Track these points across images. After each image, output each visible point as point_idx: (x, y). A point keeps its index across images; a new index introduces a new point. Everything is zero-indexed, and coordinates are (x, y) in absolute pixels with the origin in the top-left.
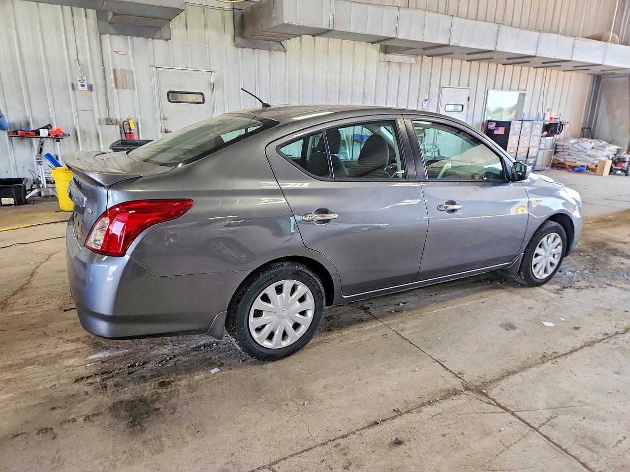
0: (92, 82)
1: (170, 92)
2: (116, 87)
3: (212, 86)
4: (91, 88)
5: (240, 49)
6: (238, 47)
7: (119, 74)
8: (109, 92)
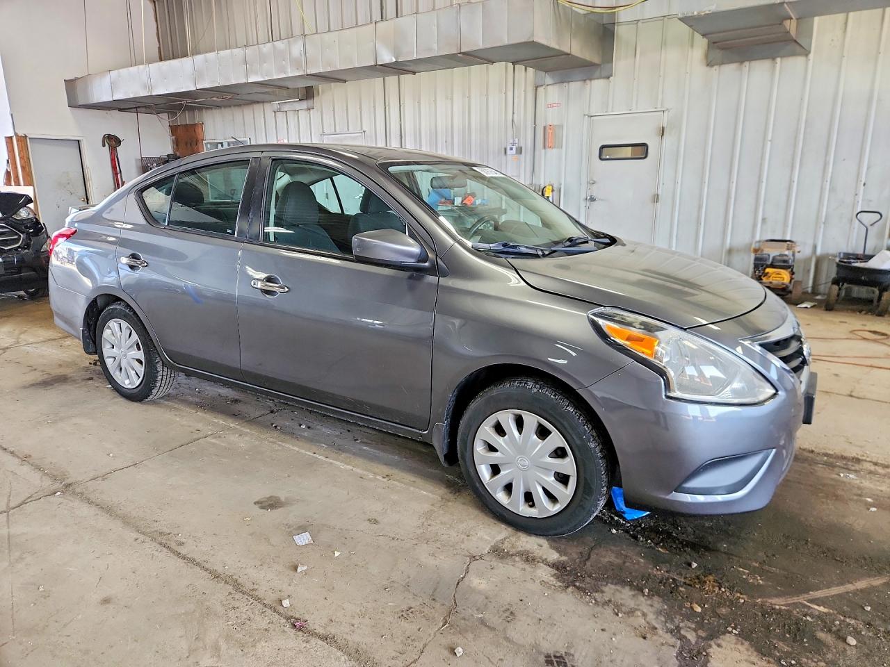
0: (522, 144)
1: (603, 147)
2: (544, 147)
3: (662, 132)
4: (520, 151)
5: (715, 67)
6: (712, 66)
7: (548, 131)
8: (537, 153)
